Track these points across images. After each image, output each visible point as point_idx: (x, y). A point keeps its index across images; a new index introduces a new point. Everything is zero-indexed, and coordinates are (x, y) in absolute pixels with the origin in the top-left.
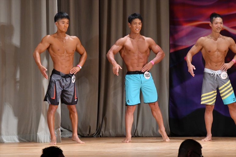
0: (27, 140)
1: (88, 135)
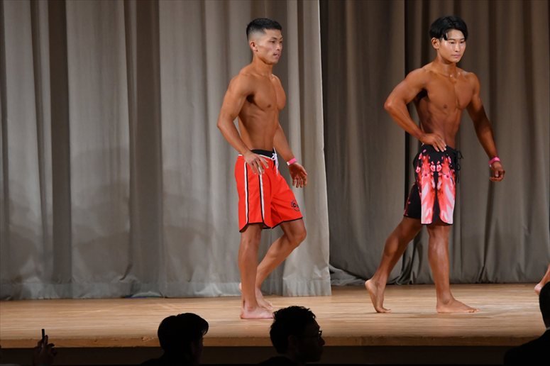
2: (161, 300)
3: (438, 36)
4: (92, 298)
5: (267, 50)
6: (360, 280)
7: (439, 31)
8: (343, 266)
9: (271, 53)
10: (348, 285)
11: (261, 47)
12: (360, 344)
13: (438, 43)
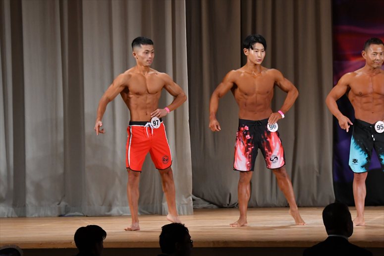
0: (150, 212)
1: (228, 205)
2: (83, 218)
3: (248, 48)
4: (39, 217)
5: (143, 58)
6: (212, 205)
7: (248, 44)
8: (201, 196)
9: (145, 60)
10: (204, 208)
11: (139, 56)
12: (211, 246)
13: (248, 52)
